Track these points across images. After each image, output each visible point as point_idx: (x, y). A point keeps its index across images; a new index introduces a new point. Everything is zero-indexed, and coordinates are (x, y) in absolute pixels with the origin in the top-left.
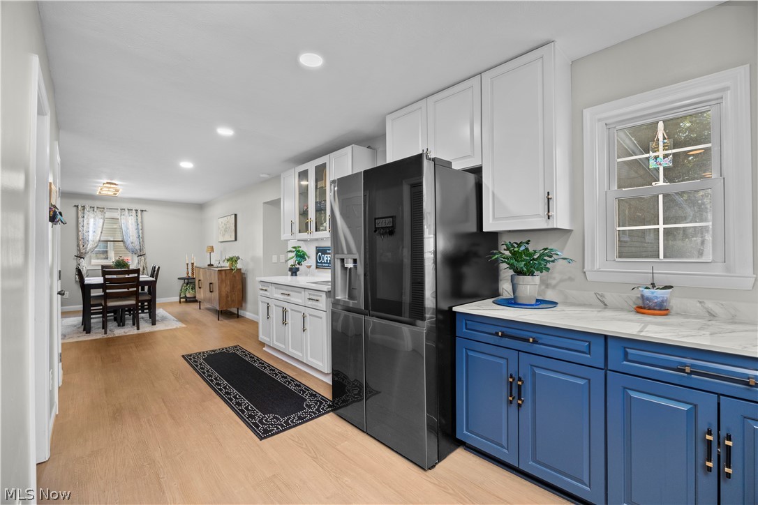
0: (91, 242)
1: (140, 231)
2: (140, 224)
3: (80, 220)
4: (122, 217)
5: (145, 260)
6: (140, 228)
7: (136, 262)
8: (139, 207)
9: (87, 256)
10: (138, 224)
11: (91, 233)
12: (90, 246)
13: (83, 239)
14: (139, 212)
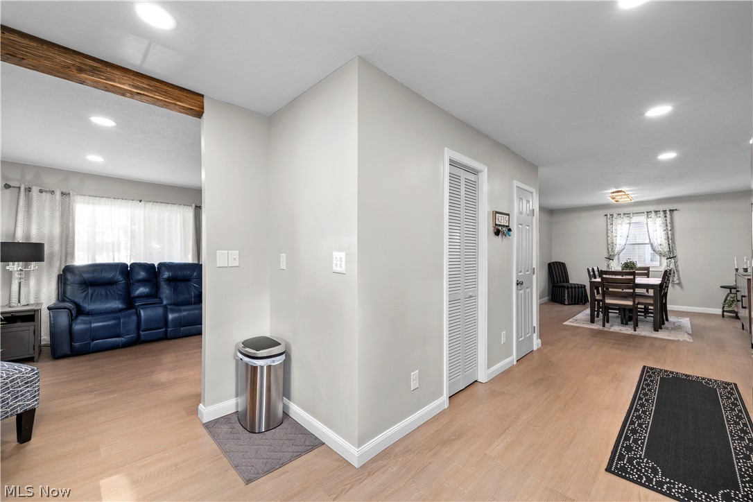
0: (618, 246)
1: (670, 232)
2: (669, 225)
3: (609, 227)
4: (649, 220)
5: (675, 263)
6: (669, 228)
7: (665, 264)
8: (668, 207)
9: (616, 257)
10: (667, 226)
11: (618, 238)
12: (617, 249)
13: (612, 243)
14: (668, 212)
